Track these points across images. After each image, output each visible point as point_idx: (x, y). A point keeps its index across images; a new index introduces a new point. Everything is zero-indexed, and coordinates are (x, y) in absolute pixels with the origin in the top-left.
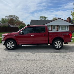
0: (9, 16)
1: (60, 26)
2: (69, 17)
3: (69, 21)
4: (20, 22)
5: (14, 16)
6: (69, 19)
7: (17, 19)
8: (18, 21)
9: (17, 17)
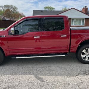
0: (5, 6)
1: (73, 19)
2: (86, 7)
3: (85, 13)
4: (20, 14)
5: (12, 6)
6: (85, 9)
7: (14, 10)
8: (17, 12)
9: (15, 7)
